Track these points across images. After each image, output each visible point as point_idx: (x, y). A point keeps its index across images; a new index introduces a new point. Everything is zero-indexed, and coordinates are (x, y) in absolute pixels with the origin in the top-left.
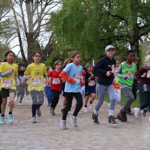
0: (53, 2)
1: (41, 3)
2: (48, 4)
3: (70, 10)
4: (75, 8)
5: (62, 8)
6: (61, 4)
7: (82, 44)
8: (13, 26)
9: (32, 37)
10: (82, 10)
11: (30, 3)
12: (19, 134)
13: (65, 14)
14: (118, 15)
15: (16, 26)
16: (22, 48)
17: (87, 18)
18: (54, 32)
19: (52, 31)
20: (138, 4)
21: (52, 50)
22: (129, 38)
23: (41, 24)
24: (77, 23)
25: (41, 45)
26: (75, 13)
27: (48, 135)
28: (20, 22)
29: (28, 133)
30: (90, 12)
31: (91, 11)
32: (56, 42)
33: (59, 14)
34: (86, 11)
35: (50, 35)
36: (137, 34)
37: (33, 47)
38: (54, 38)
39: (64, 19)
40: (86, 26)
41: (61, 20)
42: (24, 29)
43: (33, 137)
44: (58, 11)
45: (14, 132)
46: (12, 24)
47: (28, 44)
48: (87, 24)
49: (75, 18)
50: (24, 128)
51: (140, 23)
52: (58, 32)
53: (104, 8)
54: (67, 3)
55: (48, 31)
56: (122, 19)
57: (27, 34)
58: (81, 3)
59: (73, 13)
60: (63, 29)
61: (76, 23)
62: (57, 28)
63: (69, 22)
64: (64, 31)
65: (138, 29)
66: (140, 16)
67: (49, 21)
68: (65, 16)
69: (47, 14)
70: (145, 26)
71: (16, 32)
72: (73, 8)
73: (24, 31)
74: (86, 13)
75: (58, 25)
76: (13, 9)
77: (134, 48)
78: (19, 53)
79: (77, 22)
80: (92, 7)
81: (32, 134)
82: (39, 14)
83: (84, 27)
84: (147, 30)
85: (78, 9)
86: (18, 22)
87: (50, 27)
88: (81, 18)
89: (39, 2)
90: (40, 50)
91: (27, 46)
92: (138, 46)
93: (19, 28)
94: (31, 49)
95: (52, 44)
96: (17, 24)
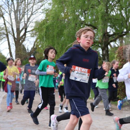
0: (37, 12)
1: (27, 13)
2: (33, 14)
3: (51, 20)
4: (56, 18)
5: (45, 17)
6: (44, 14)
7: (61, 49)
8: (3, 32)
9: (19, 41)
10: (61, 19)
11: (18, 13)
12: (7, 124)
13: (47, 23)
14: (92, 25)
15: (6, 32)
16: (11, 51)
17: (66, 27)
18: (38, 38)
19: (36, 37)
20: (108, 16)
21: (36, 52)
22: (101, 44)
23: (27, 31)
24: (58, 31)
25: (27, 49)
26: (56, 22)
27: (31, 125)
28: (9, 28)
29: (14, 123)
30: (68, 22)
31: (69, 20)
32: (40, 46)
33: (42, 23)
34: (65, 21)
35: (35, 40)
36: (107, 40)
37: (20, 49)
38: (37, 43)
39: (47, 27)
40: (65, 33)
41: (44, 28)
42: (12, 34)
43: (19, 126)
44: (42, 20)
45: (2, 122)
46: (2, 30)
47: (16, 47)
48: (66, 32)
49: (56, 27)
50: (11, 119)
51: (110, 32)
52: (41, 38)
53: (80, 19)
54: (49, 14)
55: (33, 36)
56: (95, 28)
57: (15, 38)
58: (61, 14)
59: (54, 22)
60: (46, 35)
61: (56, 31)
62: (40, 35)
63: (51, 30)
64: (46, 37)
65: (108, 37)
66: (109, 26)
67: (33, 28)
68: (47, 24)
69: (32, 22)
70: (114, 34)
71: (6, 37)
72: (54, 18)
73: (12, 36)
74: (65, 22)
75: (41, 32)
76: (3, 18)
77: (104, 52)
78: (8, 54)
79: (57, 29)
80: (70, 17)
81: (18, 124)
82: (26, 22)
83: (63, 34)
84: (115, 38)
85: (58, 19)
86: (8, 29)
87: (35, 33)
88: (61, 27)
89: (26, 12)
90: (26, 53)
91: (15, 48)
92: (107, 51)
93: (8, 33)
94: (18, 52)
95: (36, 48)
96: (6, 30)
